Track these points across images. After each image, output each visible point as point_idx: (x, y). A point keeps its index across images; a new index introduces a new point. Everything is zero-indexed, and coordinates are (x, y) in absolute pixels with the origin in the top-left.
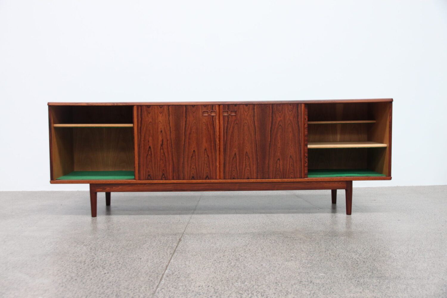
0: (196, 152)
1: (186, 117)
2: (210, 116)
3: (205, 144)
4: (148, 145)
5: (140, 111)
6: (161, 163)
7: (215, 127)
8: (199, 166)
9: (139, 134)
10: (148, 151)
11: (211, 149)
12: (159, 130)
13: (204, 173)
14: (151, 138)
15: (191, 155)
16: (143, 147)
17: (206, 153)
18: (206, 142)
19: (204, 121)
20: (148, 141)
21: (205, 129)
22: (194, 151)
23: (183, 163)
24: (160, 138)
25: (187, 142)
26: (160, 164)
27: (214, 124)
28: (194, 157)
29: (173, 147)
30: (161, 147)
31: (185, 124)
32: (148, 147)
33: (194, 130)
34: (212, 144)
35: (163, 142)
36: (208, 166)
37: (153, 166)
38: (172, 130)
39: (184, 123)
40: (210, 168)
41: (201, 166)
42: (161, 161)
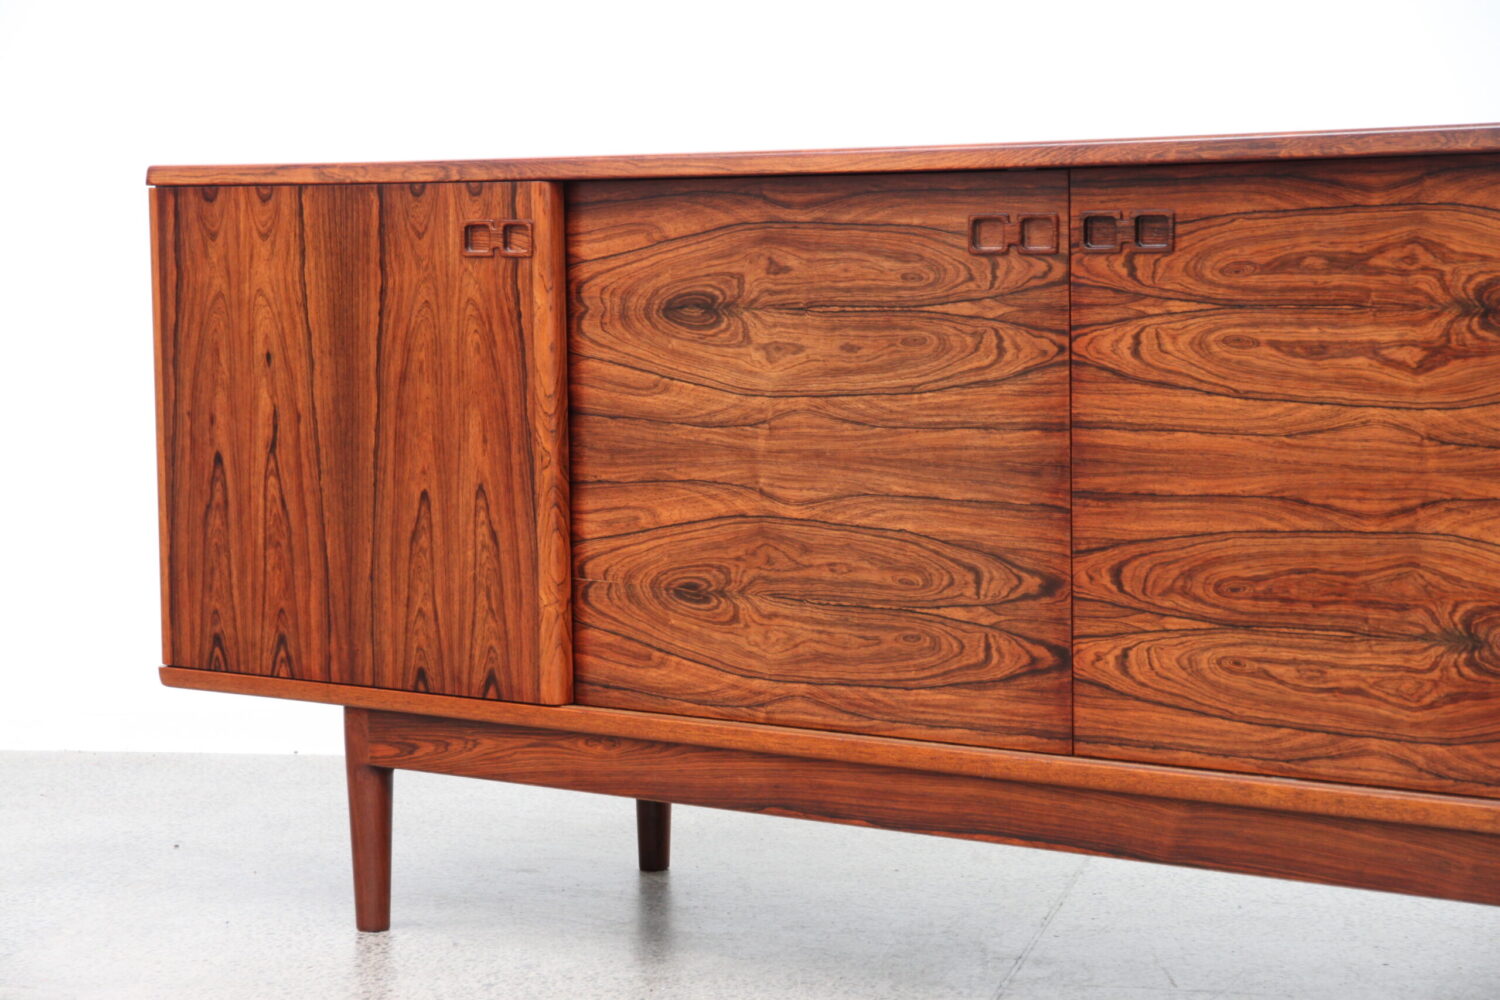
0: (435, 505)
1: (382, 265)
2: (503, 261)
3: (476, 459)
4: (212, 441)
5: (171, 220)
6: (269, 568)
7: (526, 333)
8: (448, 599)
9: (170, 370)
10: (213, 481)
11: (509, 489)
12: (260, 349)
13: (477, 653)
14: (221, 398)
15: (410, 527)
16: (187, 459)
17: (482, 515)
18: (485, 441)
19: (472, 291)
20: (212, 420)
21: (478, 349)
22: (424, 495)
23: (372, 578)
24: (265, 402)
25: (391, 433)
26: (265, 572)
27: (519, 315)
28: (424, 541)
29: (324, 467)
30: (268, 460)
31: (381, 313)
32: (210, 459)
33: (422, 355)
34: (516, 458)
35: (275, 428)
36: (495, 604)
37: (234, 580)
38: (316, 353)
39: (375, 306)
40: (504, 620)
41: (462, 603)
42: (271, 552)
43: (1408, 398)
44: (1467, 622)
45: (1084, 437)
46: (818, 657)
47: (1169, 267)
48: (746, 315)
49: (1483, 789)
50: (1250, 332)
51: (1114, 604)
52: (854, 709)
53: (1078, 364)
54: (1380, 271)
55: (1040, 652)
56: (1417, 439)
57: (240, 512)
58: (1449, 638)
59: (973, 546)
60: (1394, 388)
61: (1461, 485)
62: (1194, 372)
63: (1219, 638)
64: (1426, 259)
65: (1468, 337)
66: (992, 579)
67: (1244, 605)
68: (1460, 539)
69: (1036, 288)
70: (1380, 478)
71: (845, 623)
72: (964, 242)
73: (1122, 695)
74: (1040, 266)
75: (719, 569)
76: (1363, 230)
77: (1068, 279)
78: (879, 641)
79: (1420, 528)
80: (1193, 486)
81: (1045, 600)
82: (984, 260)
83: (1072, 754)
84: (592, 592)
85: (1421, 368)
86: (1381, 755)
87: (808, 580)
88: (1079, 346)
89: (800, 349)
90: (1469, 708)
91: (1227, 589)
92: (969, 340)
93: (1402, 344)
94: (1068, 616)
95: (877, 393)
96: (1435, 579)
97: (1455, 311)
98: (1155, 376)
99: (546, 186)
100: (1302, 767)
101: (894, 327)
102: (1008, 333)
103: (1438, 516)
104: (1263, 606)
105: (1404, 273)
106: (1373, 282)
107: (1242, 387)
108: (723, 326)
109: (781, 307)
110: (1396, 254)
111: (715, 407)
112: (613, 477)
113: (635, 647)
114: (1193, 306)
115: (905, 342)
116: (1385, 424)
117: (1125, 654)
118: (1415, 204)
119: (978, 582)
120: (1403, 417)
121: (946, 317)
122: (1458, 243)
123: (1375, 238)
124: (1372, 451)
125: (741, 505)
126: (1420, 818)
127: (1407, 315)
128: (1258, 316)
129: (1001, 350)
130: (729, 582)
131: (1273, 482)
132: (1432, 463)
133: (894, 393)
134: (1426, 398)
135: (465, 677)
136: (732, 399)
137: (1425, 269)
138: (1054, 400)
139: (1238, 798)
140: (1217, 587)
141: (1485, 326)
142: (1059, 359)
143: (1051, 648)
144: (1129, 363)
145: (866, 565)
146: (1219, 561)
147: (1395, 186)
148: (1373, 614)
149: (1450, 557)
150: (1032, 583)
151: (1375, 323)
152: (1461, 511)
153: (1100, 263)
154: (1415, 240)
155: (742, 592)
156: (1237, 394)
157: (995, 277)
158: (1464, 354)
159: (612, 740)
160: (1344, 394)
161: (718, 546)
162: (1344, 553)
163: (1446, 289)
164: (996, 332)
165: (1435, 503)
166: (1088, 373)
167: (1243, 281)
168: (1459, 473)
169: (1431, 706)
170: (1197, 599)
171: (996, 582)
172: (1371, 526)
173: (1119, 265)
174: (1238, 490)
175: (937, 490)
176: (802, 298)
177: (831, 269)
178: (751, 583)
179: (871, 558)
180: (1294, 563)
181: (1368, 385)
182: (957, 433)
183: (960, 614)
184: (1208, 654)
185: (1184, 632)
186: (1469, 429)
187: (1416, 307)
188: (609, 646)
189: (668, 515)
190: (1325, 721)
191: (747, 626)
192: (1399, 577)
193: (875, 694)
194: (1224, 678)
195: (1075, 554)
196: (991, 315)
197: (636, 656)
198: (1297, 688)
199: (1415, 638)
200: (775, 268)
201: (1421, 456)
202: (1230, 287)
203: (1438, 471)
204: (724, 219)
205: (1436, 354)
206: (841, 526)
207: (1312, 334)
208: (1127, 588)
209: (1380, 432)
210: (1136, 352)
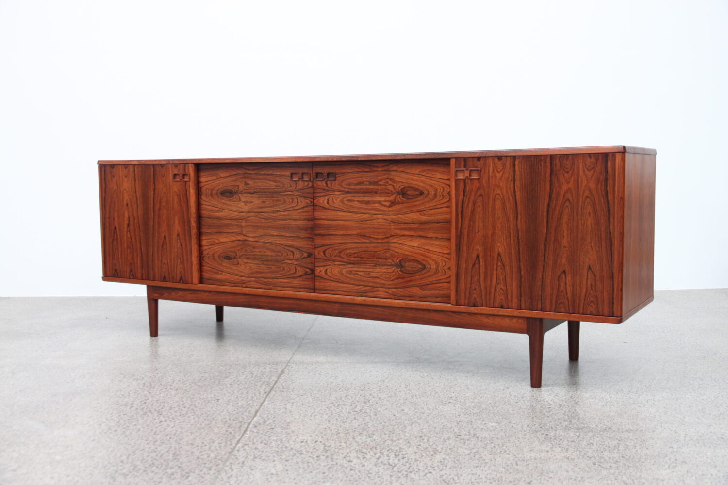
0: (167, 238)
1: (154, 183)
2: (183, 182)
3: (177, 228)
4: (114, 224)
5: (103, 173)
6: (128, 253)
7: (188, 198)
8: (171, 259)
9: (104, 208)
10: (114, 233)
11: (185, 235)
12: (125, 203)
13: (178, 272)
14: (116, 214)
15: (162, 244)
16: (108, 228)
17: (179, 241)
18: (179, 224)
19: (176, 189)
20: (114, 219)
21: (177, 202)
22: (165, 236)
23: (153, 255)
24: (126, 215)
25: (157, 222)
26: (127, 255)
27: (187, 195)
28: (165, 247)
29: (141, 230)
30: (127, 228)
31: (154, 194)
32: (113, 228)
33: (164, 204)
34: (186, 227)
35: (129, 221)
36: (182, 261)
37: (120, 256)
38: (139, 203)
39: (152, 193)
40: (184, 265)
41: (174, 261)
42: (128, 249)
43: (387, 213)
44: (400, 262)
45: (317, 222)
46: (258, 272)
47: (335, 184)
48: (240, 195)
49: (404, 298)
50: (353, 198)
51: (324, 259)
52: (265, 284)
53: (315, 205)
54: (380, 185)
55: (307, 270)
56: (389, 222)
57: (121, 241)
58: (396, 266)
59: (292, 246)
60: (384, 211)
61: (399, 232)
62: (340, 207)
63: (347, 266)
64: (390, 182)
65: (400, 200)
66: (296, 254)
67: (352, 259)
68: (398, 244)
69: (305, 188)
70: (381, 230)
71: (263, 264)
72: (289, 178)
73: (326, 279)
74: (306, 184)
75: (235, 252)
76: (377, 176)
77: (312, 186)
78: (271, 268)
79: (390, 241)
80: (341, 233)
81: (309, 258)
82: (294, 182)
83: (315, 293)
84: (205, 258)
85: (390, 206)
86: (382, 291)
87: (255, 255)
88: (315, 201)
89: (252, 202)
90: (400, 280)
91: (350, 255)
92: (291, 200)
93: (386, 201)
94: (313, 261)
95: (269, 212)
96: (393, 253)
97: (397, 194)
98: (332, 208)
99: (193, 165)
100: (365, 294)
101: (273, 197)
102: (299, 198)
103: (394, 239)
104: (356, 259)
105: (386, 185)
106: (379, 188)
107: (351, 210)
108: (234, 197)
109: (248, 193)
110: (383, 181)
111: (233, 216)
112: (209, 232)
113: (215, 271)
114: (340, 193)
115: (276, 201)
116: (382, 219)
117: (326, 270)
118: (387, 170)
119: (293, 254)
120: (386, 217)
121: (285, 195)
122: (397, 179)
123: (379, 178)
124: (380, 225)
125: (239, 238)
126: (390, 305)
127: (387, 195)
128: (354, 195)
129: (298, 203)
130: (236, 255)
131: (358, 231)
132: (392, 227)
133: (273, 212)
134: (391, 213)
135: (175, 278)
136: (237, 214)
137: (390, 185)
138: (310, 214)
139: (352, 302)
140: (346, 255)
141: (403, 197)
142: (311, 204)
143: (310, 269)
144: (326, 205)
145: (268, 251)
146: (347, 249)
147: (383, 166)
148: (380, 260)
149: (397, 248)
150: (305, 255)
151: (380, 197)
152: (399, 237)
153: (320, 183)
154: (388, 178)
155: (240, 257)
156: (350, 212)
157: (296, 186)
158: (398, 203)
159: (210, 292)
160: (373, 212)
161: (234, 247)
162: (374, 247)
163: (394, 189)
164: (297, 198)
165: (393, 236)
166: (317, 208)
167: (351, 187)
168: (398, 229)
169: (393, 280)
170: (342, 258)
171: (297, 255)
172: (380, 241)
173: (324, 183)
174: (351, 233)
175: (284, 234)
176: (252, 191)
177: (259, 184)
178: (242, 256)
179: (269, 249)
180: (363, 249)
181: (378, 210)
182: (288, 221)
183: (289, 262)
184: (344, 270)
185: (339, 265)
186: (400, 220)
187: (388, 193)
188: (209, 270)
189: (222, 240)
190: (370, 284)
191: (241, 265)
192: (386, 252)
193: (270, 280)
194: (348, 275)
195: (315, 248)
196: (295, 194)
197: (215, 273)
198: (364, 277)
199: (389, 265)
200: (246, 184)
201: (390, 226)
202: (348, 188)
203: (394, 229)
204: (235, 173)
205: (393, 203)
206: (262, 242)
207: (366, 199)
208: (327, 256)
209: (381, 220)
210: (328, 203)
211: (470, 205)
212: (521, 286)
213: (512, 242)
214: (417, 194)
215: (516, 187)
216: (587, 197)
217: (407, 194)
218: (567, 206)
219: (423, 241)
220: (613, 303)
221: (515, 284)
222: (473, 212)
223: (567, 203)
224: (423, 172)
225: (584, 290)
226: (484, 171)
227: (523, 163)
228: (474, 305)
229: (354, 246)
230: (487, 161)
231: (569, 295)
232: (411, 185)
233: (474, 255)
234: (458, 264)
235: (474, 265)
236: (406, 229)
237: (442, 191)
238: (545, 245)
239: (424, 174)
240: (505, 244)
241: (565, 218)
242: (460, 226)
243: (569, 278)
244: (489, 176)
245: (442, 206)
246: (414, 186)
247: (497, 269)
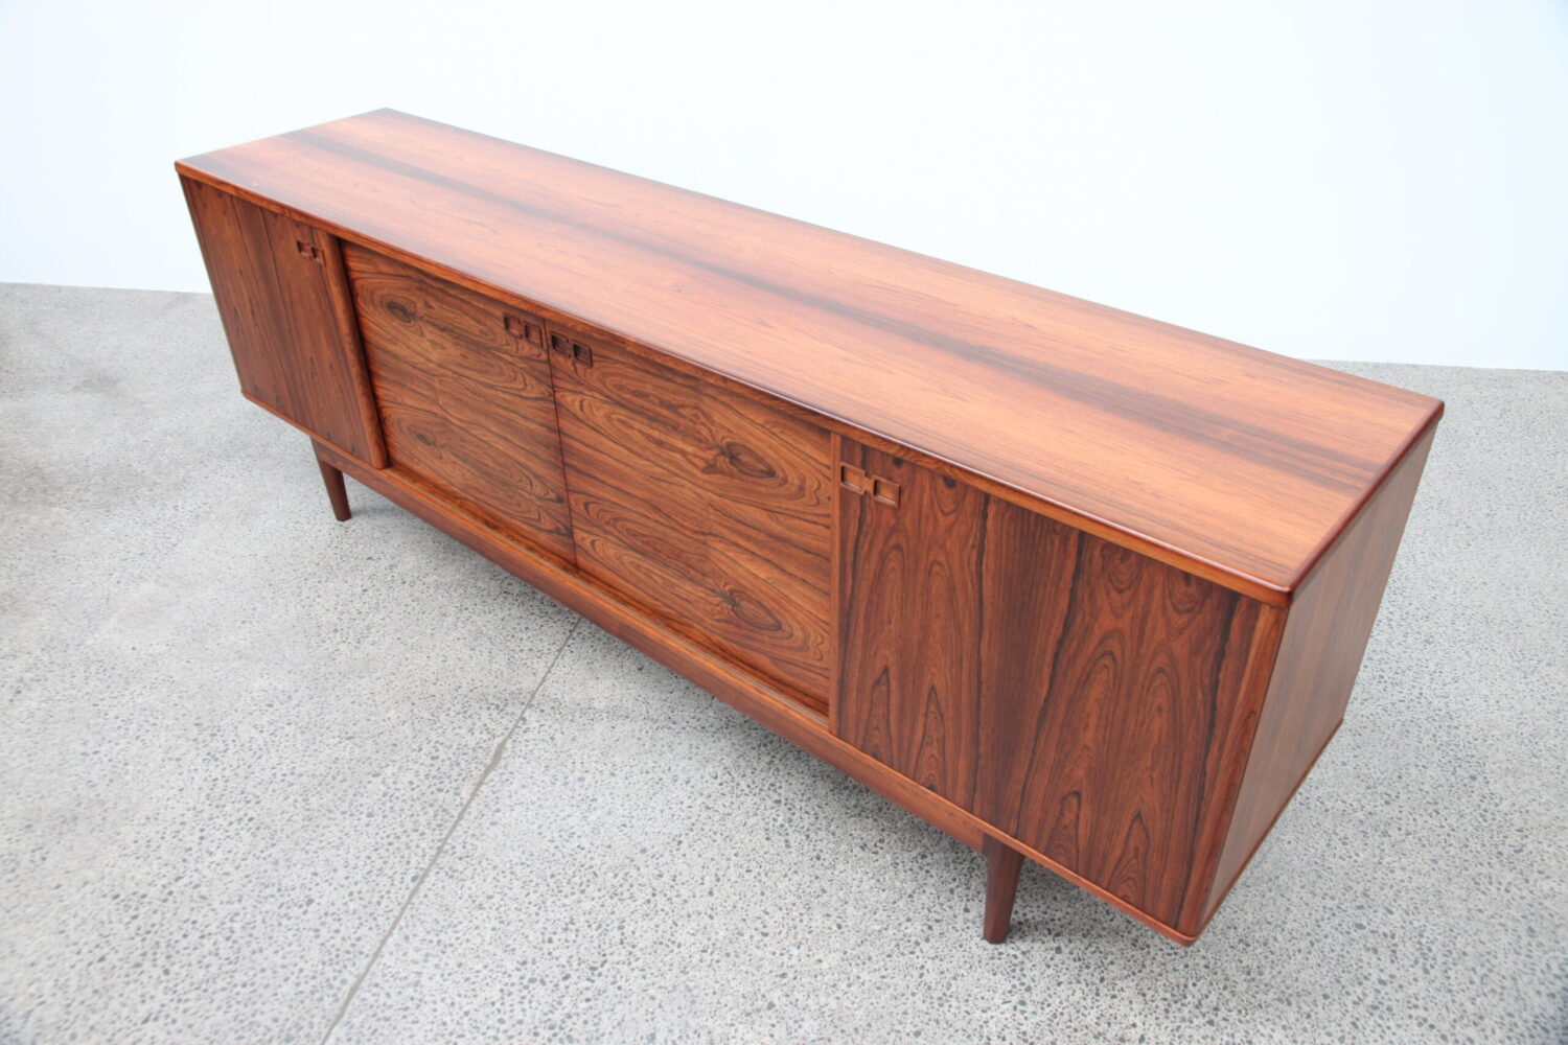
43: (700, 482)
44: (731, 592)
45: (565, 440)
47: (592, 374)
48: (420, 323)
50: (631, 422)
51: (586, 519)
53: (558, 404)
54: (683, 416)
55: (560, 526)
56: (705, 503)
58: (724, 596)
59: (528, 469)
60: (693, 475)
61: (725, 532)
62: (606, 429)
63: (630, 553)
64: (703, 420)
65: (725, 466)
66: (537, 485)
67: (639, 543)
68: (726, 556)
69: (536, 360)
70: (691, 514)
71: (483, 479)
72: (503, 325)
73: (594, 559)
74: (536, 350)
75: (432, 433)
77: (549, 362)
79: (709, 544)
80: (615, 483)
81: (558, 506)
82: (512, 337)
83: (576, 574)
85: (704, 471)
87: (466, 454)
88: (557, 396)
90: (732, 628)
91: (631, 533)
92: (512, 373)
93: (695, 456)
94: (568, 515)
95: (478, 382)
96: (717, 569)
97: (718, 451)
98: (591, 424)
99: (326, 235)
101: (480, 354)
102: (527, 377)
103: (717, 542)
104: (647, 548)
105: (694, 422)
106: (680, 420)
107: (629, 446)
108: (412, 324)
109: (434, 325)
110: (688, 411)
111: (416, 361)
113: (408, 453)
114: (604, 398)
115: (486, 363)
116: (691, 490)
117: (593, 542)
118: (695, 389)
119: (532, 485)
120: (699, 490)
121: (500, 358)
122: (717, 417)
123: (680, 400)
124: (686, 500)
125: (433, 408)
127: (697, 443)
128: (632, 415)
129: (525, 384)
130: (436, 440)
131: (647, 496)
132: (712, 517)
133: (484, 385)
134: (708, 486)
136: (422, 359)
138: (550, 417)
140: (627, 531)
141: (732, 463)
142: (551, 398)
143: (563, 525)
144: (580, 413)
146: (627, 520)
148: (692, 572)
149: (724, 563)
150: (553, 495)
151: (684, 442)
152: (725, 544)
153: (561, 360)
154: (697, 408)
155: (442, 447)
156: (625, 447)
157: (518, 347)
158: (723, 472)
160: (671, 468)
161: (429, 424)
162: (678, 540)
163: (713, 438)
164: (522, 374)
165: (715, 535)
166: (563, 410)
167: (624, 395)
168: (725, 527)
169: (718, 620)
170: (620, 532)
171: (539, 489)
172: (688, 533)
173: (570, 364)
174: (632, 492)
175: (509, 436)
176: (441, 324)
178: (444, 445)
179: (489, 456)
180: (657, 535)
181: (683, 469)
183: (526, 495)
184: (626, 558)
185: (616, 544)
186: (728, 509)
187: (700, 440)
188: (397, 447)
191: (446, 463)
192: (701, 561)
194: (634, 570)
195: (568, 490)
196: (518, 365)
197: (408, 456)
198: (662, 587)
199: (710, 590)
201: (707, 512)
202: (619, 395)
203: (715, 522)
205: (710, 468)
206: (474, 436)
207: (656, 434)
208: (591, 514)
209: (689, 493)
210: (582, 409)
211: (874, 558)
212: (976, 773)
213: (964, 678)
214: (762, 471)
215: (984, 567)
216: (1160, 670)
217: (739, 460)
218: (1106, 666)
219: (776, 574)
220: (1181, 907)
221: (962, 763)
222: (879, 575)
223: (1107, 661)
224: (773, 427)
225: (1118, 851)
226: (910, 498)
227: (1006, 518)
228: (875, 756)
229: (642, 520)
230: (918, 475)
231: (1082, 842)
232: (748, 445)
233: (879, 665)
234: (843, 665)
235: (877, 682)
236: (740, 534)
237: (816, 486)
238: (1040, 722)
239: (776, 430)
240: (948, 676)
241: (1096, 691)
242: (849, 591)
243: (1086, 812)
244: (920, 513)
245: (816, 519)
246: (753, 448)
247: (926, 716)
